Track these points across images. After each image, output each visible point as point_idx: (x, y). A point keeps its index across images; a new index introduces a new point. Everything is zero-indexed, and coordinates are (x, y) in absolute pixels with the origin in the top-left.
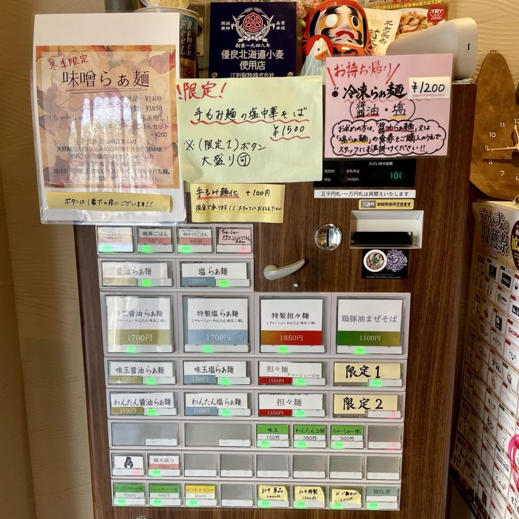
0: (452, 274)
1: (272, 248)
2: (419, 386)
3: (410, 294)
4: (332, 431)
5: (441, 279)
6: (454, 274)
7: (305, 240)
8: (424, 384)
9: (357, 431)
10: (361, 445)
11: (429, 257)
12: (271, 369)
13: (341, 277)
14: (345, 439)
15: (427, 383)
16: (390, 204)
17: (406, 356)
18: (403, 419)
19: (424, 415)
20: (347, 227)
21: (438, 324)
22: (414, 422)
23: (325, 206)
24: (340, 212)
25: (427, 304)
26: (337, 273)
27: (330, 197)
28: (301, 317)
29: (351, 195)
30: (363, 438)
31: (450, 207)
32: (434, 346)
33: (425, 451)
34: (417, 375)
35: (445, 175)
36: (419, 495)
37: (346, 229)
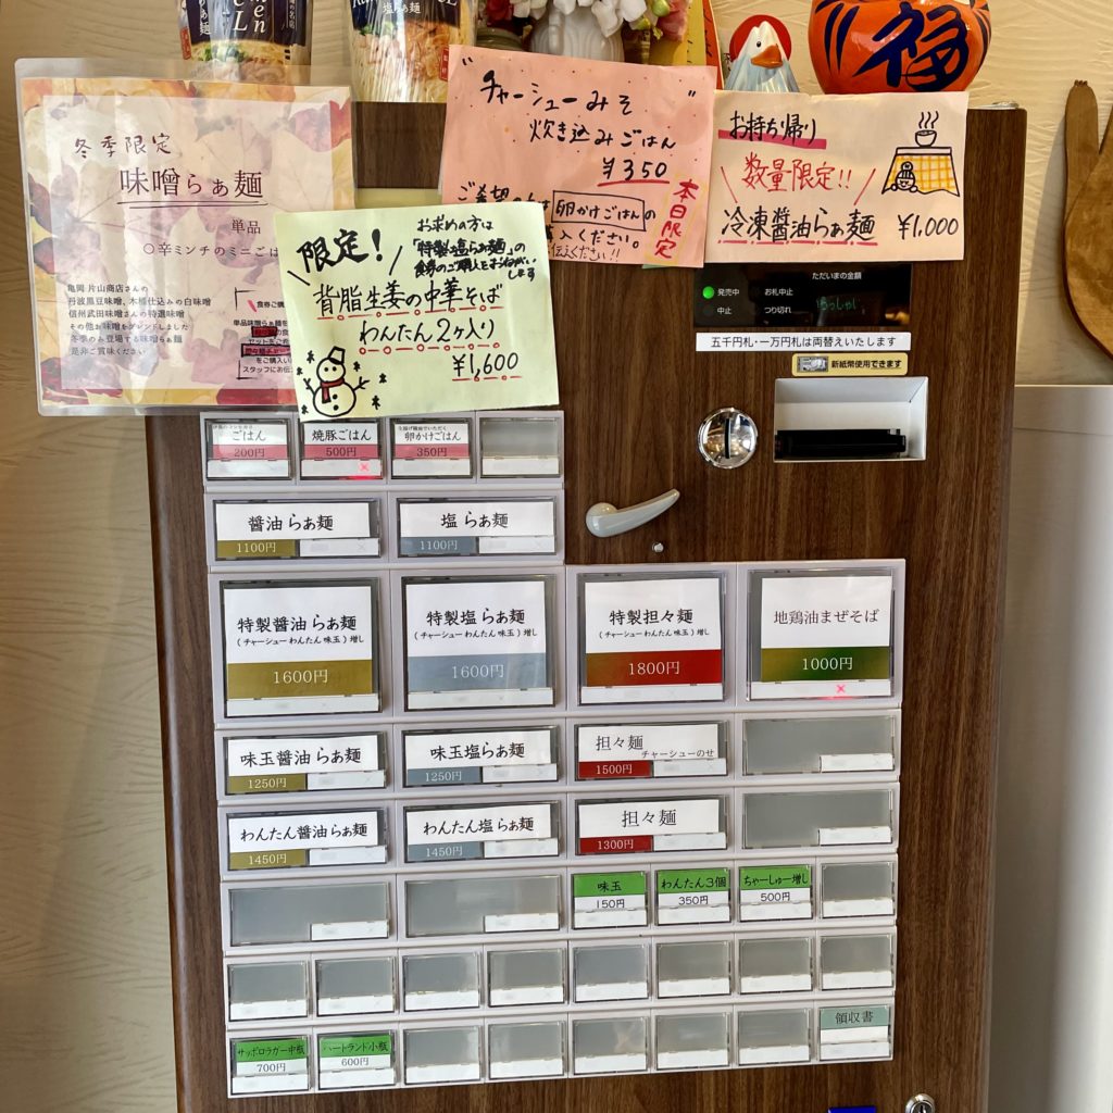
0: (990, 513)
1: (605, 463)
2: (927, 768)
3: (904, 560)
4: (743, 881)
5: (968, 526)
6: (994, 514)
7: (678, 446)
8: (938, 763)
9: (797, 878)
10: (806, 910)
11: (941, 478)
12: (606, 744)
13: (756, 527)
14: (771, 897)
15: (945, 760)
16: (859, 364)
17: (898, 700)
18: (896, 844)
19: (939, 834)
20: (768, 415)
21: (964, 626)
22: (920, 851)
23: (720, 369)
24: (751, 383)
25: (940, 583)
26: (747, 519)
27: (730, 348)
28: (675, 619)
29: (776, 343)
30: (811, 895)
31: (981, 370)
32: (956, 675)
33: (944, 917)
34: (922, 744)
35: (970, 301)
36: (933, 1020)
37: (764, 419)
